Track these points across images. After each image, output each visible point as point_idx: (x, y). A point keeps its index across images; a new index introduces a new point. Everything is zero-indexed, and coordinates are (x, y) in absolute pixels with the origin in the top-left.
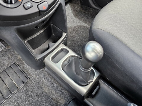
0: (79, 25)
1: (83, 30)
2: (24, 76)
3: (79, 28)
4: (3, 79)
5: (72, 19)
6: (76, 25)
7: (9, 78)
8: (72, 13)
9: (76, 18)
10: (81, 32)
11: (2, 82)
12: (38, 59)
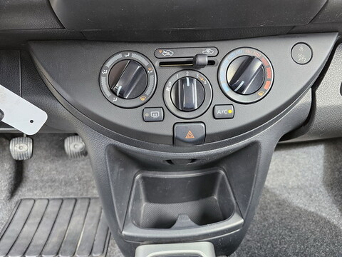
0: (324, 214)
1: (326, 240)
2: (104, 238)
3: (317, 223)
4: (75, 212)
5: (311, 185)
6: (312, 209)
7: (82, 218)
8: (322, 171)
9: (327, 190)
10: (315, 240)
11: (69, 217)
12: (126, 236)
